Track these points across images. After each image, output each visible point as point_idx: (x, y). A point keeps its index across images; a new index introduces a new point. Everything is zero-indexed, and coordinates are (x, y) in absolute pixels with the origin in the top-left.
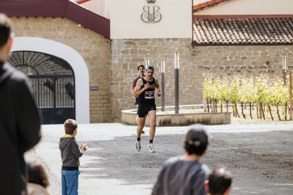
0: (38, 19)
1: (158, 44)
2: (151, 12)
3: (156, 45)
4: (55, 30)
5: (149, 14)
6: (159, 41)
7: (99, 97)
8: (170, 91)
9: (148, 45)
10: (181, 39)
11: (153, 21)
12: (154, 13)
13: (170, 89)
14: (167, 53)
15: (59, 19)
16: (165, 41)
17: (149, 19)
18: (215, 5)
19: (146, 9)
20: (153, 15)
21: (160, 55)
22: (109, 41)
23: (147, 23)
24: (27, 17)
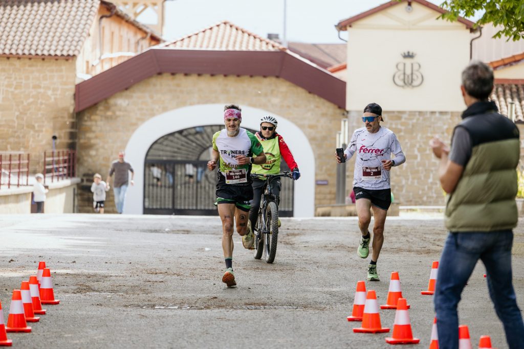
0: (242, 78)
1: (418, 119)
2: (408, 72)
3: (415, 121)
4: (266, 95)
5: (404, 74)
6: (419, 115)
7: (328, 196)
8: (433, 190)
9: (403, 120)
10: (452, 113)
11: (411, 84)
12: (412, 74)
13: (434, 186)
14: (431, 133)
15: (274, 80)
16: (428, 115)
17: (404, 82)
18: (514, 64)
19: (401, 67)
20: (410, 77)
21: (419, 135)
22: (346, 113)
23: (401, 88)
24: (225, 76)
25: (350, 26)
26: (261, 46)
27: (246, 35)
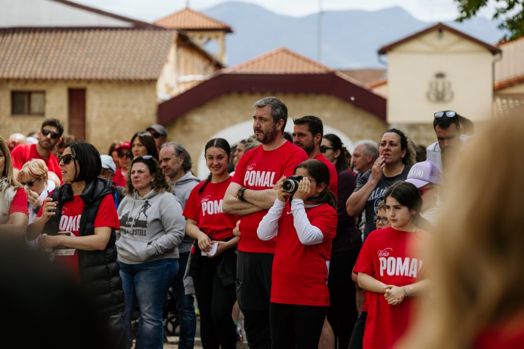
0: (299, 95)
2: (440, 88)
5: (437, 91)
11: (442, 100)
12: (444, 90)
17: (438, 98)
19: (434, 85)
20: (442, 93)
22: (386, 126)
23: (434, 103)
24: (284, 94)
25: (390, 51)
26: (314, 69)
27: (301, 60)
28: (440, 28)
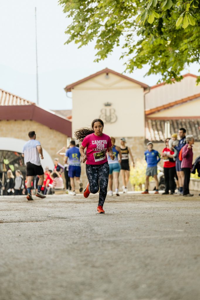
0: (10, 122)
2: (108, 114)
4: (25, 131)
5: (106, 115)
11: (110, 122)
12: (110, 115)
15: (29, 122)
17: (106, 120)
18: (170, 108)
19: (104, 111)
20: (109, 117)
24: (0, 120)
25: (73, 89)
26: (20, 103)
27: (11, 96)
28: (107, 72)
